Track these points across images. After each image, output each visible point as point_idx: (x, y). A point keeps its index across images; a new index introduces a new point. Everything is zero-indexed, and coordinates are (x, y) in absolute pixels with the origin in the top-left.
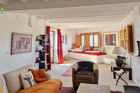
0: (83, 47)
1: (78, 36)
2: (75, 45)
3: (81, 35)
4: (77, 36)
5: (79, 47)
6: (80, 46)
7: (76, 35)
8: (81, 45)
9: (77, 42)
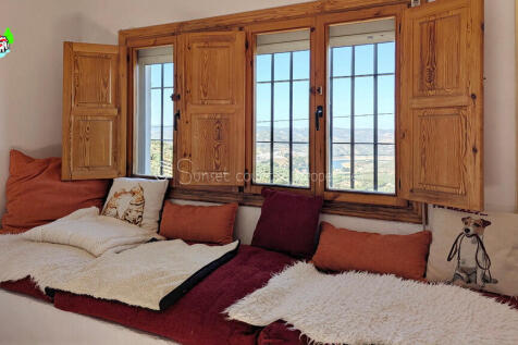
0: (154, 195)
1: (100, 57)
2: (52, 165)
3: (134, 48)
4: (73, 55)
5: (99, 194)
6: (121, 183)
7: (68, 45)
8: (129, 174)
9: (75, 130)
